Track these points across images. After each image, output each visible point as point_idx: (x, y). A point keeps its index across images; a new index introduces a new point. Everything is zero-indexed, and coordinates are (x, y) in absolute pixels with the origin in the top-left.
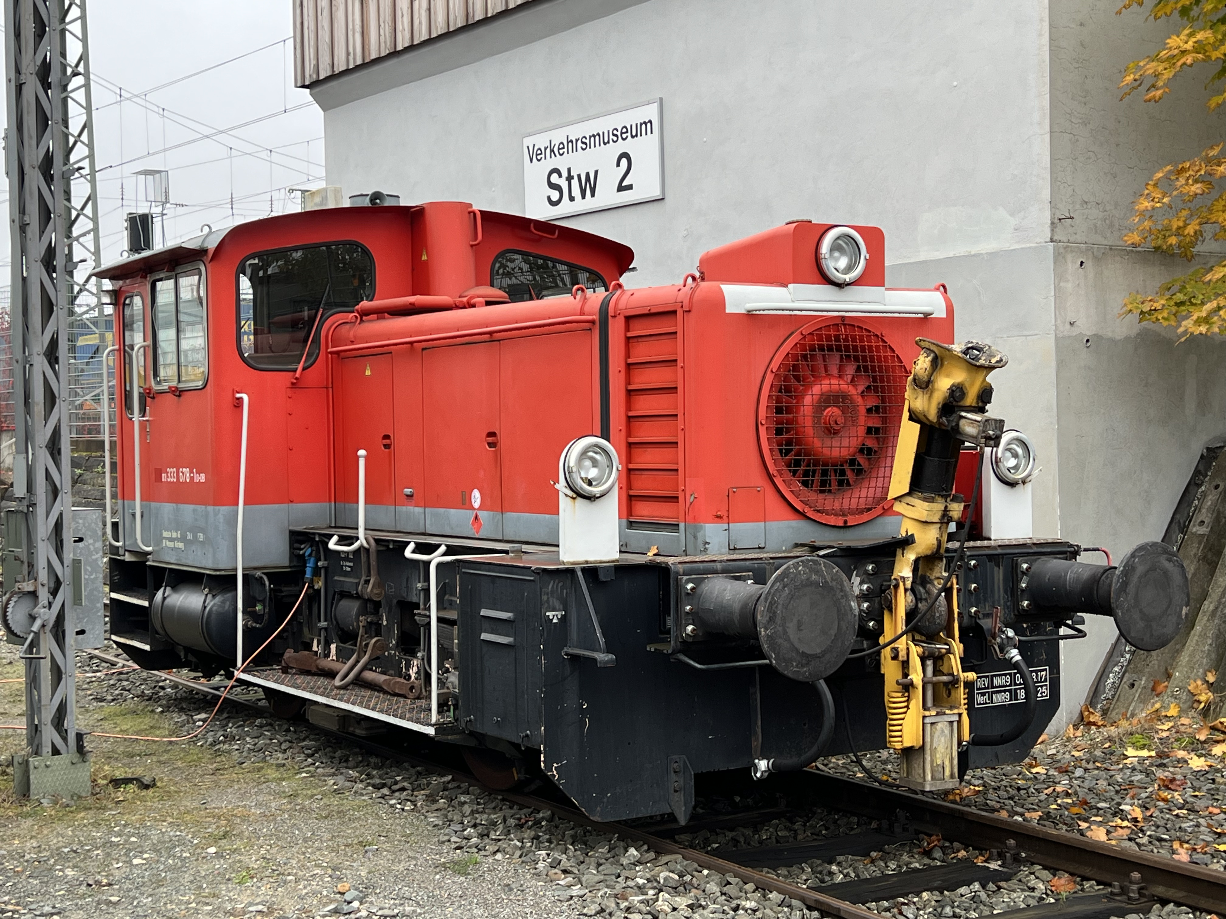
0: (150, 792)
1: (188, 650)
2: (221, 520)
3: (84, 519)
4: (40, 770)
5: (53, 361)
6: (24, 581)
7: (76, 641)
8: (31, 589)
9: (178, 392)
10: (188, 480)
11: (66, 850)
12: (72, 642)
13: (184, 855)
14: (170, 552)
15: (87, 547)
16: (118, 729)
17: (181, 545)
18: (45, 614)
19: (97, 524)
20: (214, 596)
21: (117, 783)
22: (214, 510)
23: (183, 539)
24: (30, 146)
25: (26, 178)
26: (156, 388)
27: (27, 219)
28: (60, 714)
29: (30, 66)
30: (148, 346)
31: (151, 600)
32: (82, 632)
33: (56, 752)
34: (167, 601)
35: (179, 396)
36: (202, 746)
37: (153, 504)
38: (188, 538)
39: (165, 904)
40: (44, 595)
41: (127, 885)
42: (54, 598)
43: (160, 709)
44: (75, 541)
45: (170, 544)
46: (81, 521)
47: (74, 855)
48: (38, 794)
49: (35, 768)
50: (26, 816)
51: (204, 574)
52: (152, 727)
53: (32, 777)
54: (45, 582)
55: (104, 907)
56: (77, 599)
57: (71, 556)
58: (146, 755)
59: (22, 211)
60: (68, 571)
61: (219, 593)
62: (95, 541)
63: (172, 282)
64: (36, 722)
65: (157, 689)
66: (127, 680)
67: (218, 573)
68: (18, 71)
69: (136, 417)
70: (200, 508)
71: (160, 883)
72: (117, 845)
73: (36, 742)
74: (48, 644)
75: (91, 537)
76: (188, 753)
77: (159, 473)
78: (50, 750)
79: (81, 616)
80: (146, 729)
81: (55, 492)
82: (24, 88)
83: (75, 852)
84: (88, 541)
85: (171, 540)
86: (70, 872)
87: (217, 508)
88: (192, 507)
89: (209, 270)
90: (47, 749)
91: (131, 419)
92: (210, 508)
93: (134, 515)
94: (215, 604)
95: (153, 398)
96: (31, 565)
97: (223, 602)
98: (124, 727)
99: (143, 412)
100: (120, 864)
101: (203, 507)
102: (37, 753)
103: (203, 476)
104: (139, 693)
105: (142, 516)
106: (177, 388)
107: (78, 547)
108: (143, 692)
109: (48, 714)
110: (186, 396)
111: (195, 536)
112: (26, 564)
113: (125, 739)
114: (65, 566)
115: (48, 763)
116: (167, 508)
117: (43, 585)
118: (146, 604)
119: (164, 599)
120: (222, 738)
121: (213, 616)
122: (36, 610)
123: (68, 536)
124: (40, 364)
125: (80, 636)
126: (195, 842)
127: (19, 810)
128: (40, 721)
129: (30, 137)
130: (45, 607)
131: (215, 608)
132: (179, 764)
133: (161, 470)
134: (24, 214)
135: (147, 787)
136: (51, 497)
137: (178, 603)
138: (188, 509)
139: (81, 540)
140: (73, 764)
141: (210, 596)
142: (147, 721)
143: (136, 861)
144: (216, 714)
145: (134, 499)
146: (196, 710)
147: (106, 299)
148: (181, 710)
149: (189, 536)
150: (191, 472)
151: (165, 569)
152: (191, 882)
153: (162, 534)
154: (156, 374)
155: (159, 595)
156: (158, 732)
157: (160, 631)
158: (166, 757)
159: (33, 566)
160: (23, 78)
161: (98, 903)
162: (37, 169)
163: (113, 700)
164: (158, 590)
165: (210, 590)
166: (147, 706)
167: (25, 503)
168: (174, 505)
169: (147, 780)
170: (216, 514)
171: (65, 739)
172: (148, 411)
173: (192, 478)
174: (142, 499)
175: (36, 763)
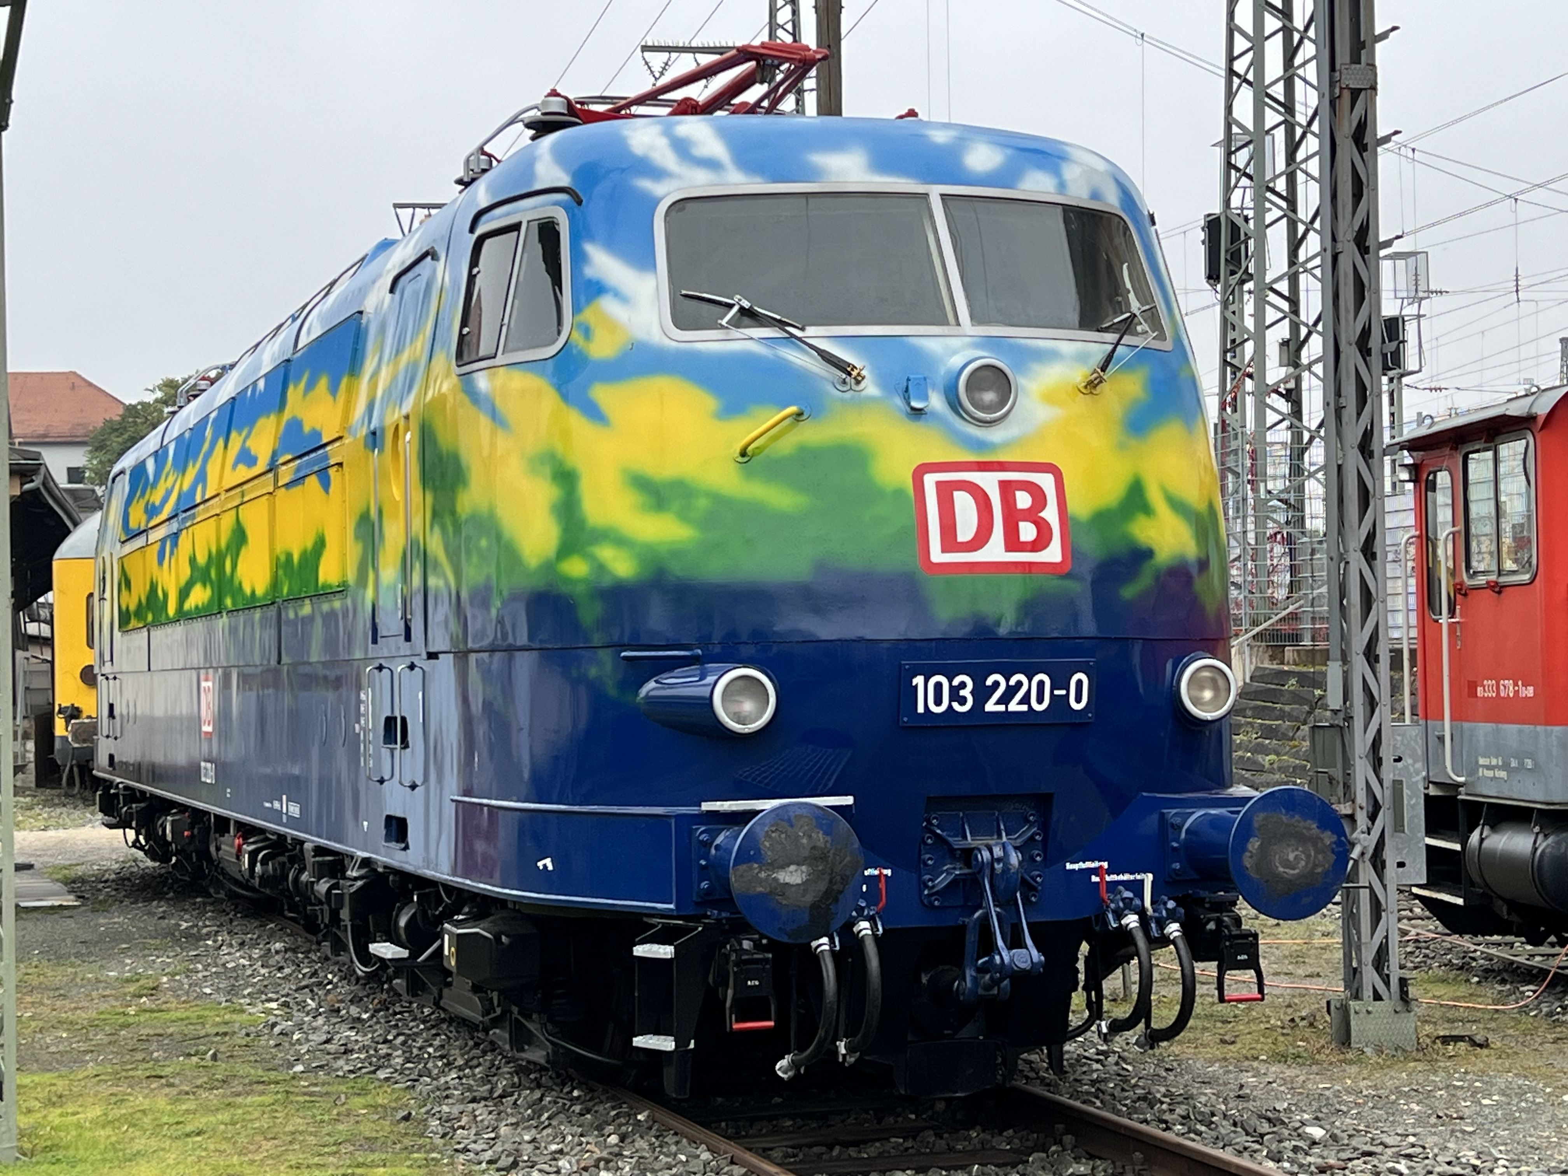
0: (1485, 1051)
1: (1513, 905)
2: (1555, 743)
3: (1403, 735)
4: (1361, 1015)
5: (1369, 556)
6: (1339, 803)
7: (1396, 873)
8: (1349, 812)
9: (1497, 589)
10: (1511, 695)
11: (1406, 1089)
12: (1394, 875)
13: (1538, 1100)
14: (1489, 781)
15: (1406, 768)
16: (1430, 995)
17: (1503, 774)
18: (1365, 839)
19: (1416, 742)
20: (1546, 836)
21: (1445, 1040)
22: (1546, 731)
23: (1506, 767)
24: (1347, 320)
25: (1343, 357)
26: (1468, 582)
27: (1343, 401)
28: (1379, 957)
29: (1347, 235)
30: (1459, 532)
31: (1464, 843)
32: (1401, 865)
33: (1377, 997)
34: (1485, 844)
35: (1499, 593)
36: (1535, 1016)
37: (1466, 725)
38: (1513, 765)
39: (1524, 1137)
40: (1362, 819)
41: (1480, 1120)
42: (1373, 824)
43: (1476, 979)
44: (1395, 761)
45: (1489, 774)
46: (1399, 738)
47: (1415, 1093)
48: (1359, 1042)
49: (1356, 1013)
50: (1351, 1062)
51: (1533, 809)
52: (1471, 995)
53: (1353, 1023)
54: (1364, 804)
55: (1459, 1134)
56: (1399, 825)
57: (1391, 776)
58: (1469, 1021)
59: (1338, 394)
60: (1388, 793)
61: (1552, 833)
62: (1415, 761)
63: (1490, 454)
64: (1355, 964)
65: (1467, 959)
66: (1427, 948)
67: (1552, 807)
68: (1334, 239)
69: (1444, 620)
70: (1527, 728)
71: (1516, 1121)
72: (1462, 1088)
73: (1355, 985)
74: (1367, 874)
75: (1410, 757)
76: (1520, 1022)
77: (1472, 687)
78: (1371, 994)
79: (1400, 846)
80: (1464, 997)
81: (1372, 704)
82: (1341, 258)
83: (1416, 1091)
84: (1407, 761)
85: (1489, 767)
86: (1414, 1106)
87: (1549, 728)
88: (1514, 727)
89: (1538, 440)
90: (1368, 993)
91: (1437, 621)
92: (1540, 728)
93: (1441, 739)
94: (1548, 846)
95: (1465, 595)
96: (1347, 786)
97: (1558, 843)
98: (1437, 994)
99: (1452, 612)
100: (1468, 1103)
101: (1532, 727)
102: (1357, 996)
103: (1531, 689)
104: (1446, 962)
105: (1452, 739)
106: (1496, 583)
107: (1395, 768)
108: (1450, 961)
109: (1369, 955)
110: (1506, 592)
111: (1521, 764)
112: (1341, 785)
113: (1441, 1005)
114: (1385, 786)
115: (1370, 1009)
116: (1483, 729)
117: (1361, 808)
118: (1457, 847)
119: (1482, 840)
120: (1559, 1010)
121: (1546, 859)
122: (1355, 835)
123: (1386, 753)
124: (1357, 560)
125: (1401, 869)
126: (1548, 1090)
127: (1342, 1057)
128: (1360, 962)
129: (1347, 311)
130: (1363, 833)
131: (1548, 850)
132: (1511, 1031)
133: (1475, 682)
134: (1340, 396)
135: (1481, 1046)
136: (1368, 708)
137: (1500, 846)
138: (1511, 729)
139: (1399, 760)
140: (1396, 1012)
141: (1541, 837)
142: (1463, 990)
143: (1486, 1102)
144: (1546, 987)
145: (1443, 719)
146: (1520, 982)
147: (1405, 475)
148: (1503, 982)
149: (1514, 764)
150: (1516, 684)
151: (1484, 803)
152: (1550, 1122)
153: (1477, 762)
154: (1468, 566)
155: (1475, 837)
156: (1480, 1000)
157: (1477, 879)
158: (1493, 1025)
159: (1349, 787)
160: (1340, 247)
161: (1453, 1131)
162: (1354, 346)
163: (1416, 968)
164: (1472, 831)
165: (1541, 829)
166: (1458, 976)
167: (1341, 715)
168: (1494, 725)
169: (1479, 1038)
170: (1548, 735)
171: (1387, 983)
172: (1458, 611)
173: (1516, 692)
174: (1453, 719)
175: (1357, 1008)
